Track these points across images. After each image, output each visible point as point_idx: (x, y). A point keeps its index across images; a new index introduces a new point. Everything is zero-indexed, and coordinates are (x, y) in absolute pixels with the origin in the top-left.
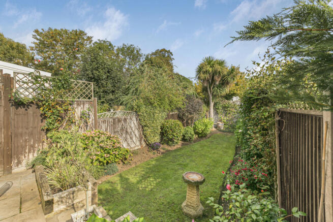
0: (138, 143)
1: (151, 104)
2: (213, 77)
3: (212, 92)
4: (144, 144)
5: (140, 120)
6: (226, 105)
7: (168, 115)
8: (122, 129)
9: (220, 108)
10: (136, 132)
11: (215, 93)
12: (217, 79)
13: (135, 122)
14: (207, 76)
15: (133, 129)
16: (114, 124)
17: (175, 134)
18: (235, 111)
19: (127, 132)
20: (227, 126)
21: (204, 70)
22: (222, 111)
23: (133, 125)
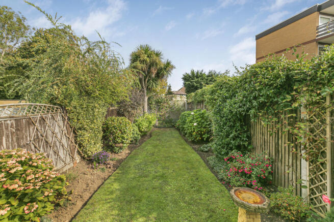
0: (68, 160)
1: (88, 94)
2: (150, 68)
3: (146, 86)
4: (78, 158)
5: (69, 119)
6: (160, 100)
7: (108, 111)
8: (37, 139)
9: (154, 103)
10: (64, 141)
11: (150, 87)
12: (153, 71)
13: (61, 123)
14: (144, 66)
15: (59, 137)
16: (17, 130)
17: (125, 136)
18: (167, 106)
19: (47, 142)
20: (161, 122)
21: (142, 59)
22: (156, 106)
23: (57, 130)
